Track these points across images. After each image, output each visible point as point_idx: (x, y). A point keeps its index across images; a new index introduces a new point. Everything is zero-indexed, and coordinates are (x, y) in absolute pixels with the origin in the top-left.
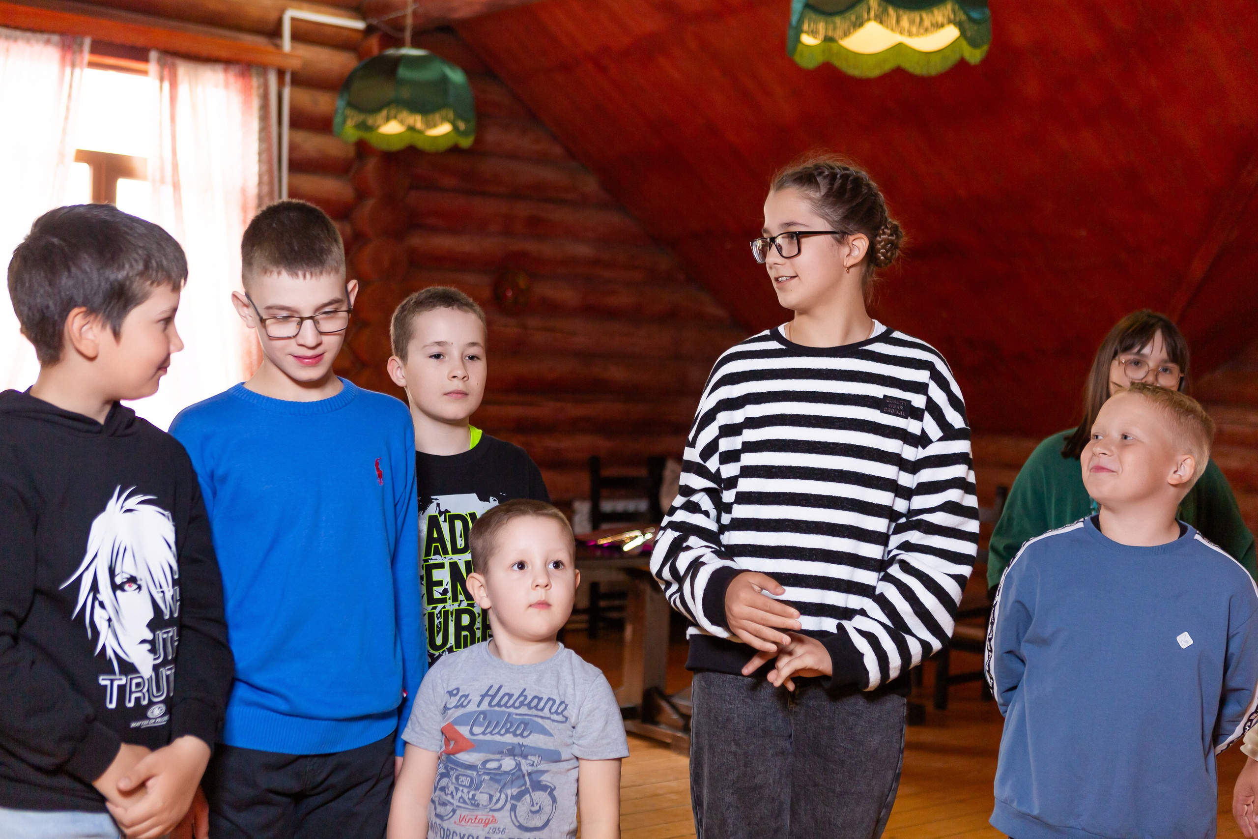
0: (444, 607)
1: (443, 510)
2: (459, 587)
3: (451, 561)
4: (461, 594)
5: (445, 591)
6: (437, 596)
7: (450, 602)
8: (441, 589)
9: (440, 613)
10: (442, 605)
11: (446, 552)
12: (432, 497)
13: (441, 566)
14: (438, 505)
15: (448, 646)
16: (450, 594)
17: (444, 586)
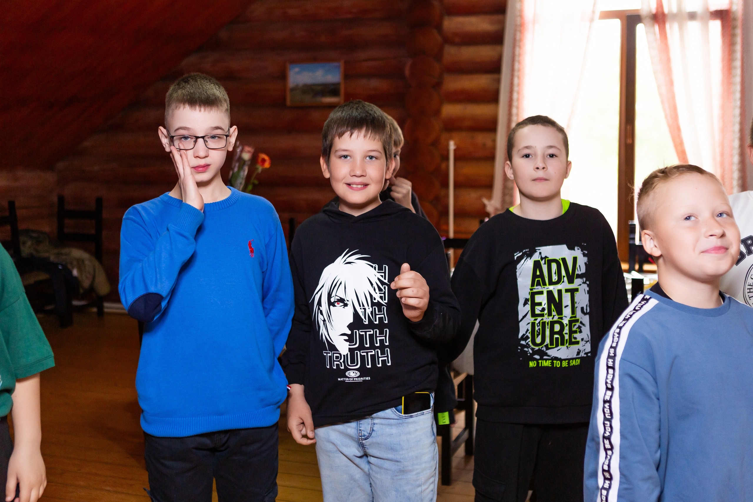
0: (542, 319)
1: (543, 256)
2: (553, 307)
3: (548, 290)
4: (554, 311)
5: (543, 309)
6: (537, 312)
7: (546, 316)
8: (540, 308)
9: (539, 323)
10: (541, 318)
11: (545, 284)
12: (536, 248)
13: (541, 293)
14: (540, 253)
15: (545, 344)
16: (546, 312)
17: (543, 306)
